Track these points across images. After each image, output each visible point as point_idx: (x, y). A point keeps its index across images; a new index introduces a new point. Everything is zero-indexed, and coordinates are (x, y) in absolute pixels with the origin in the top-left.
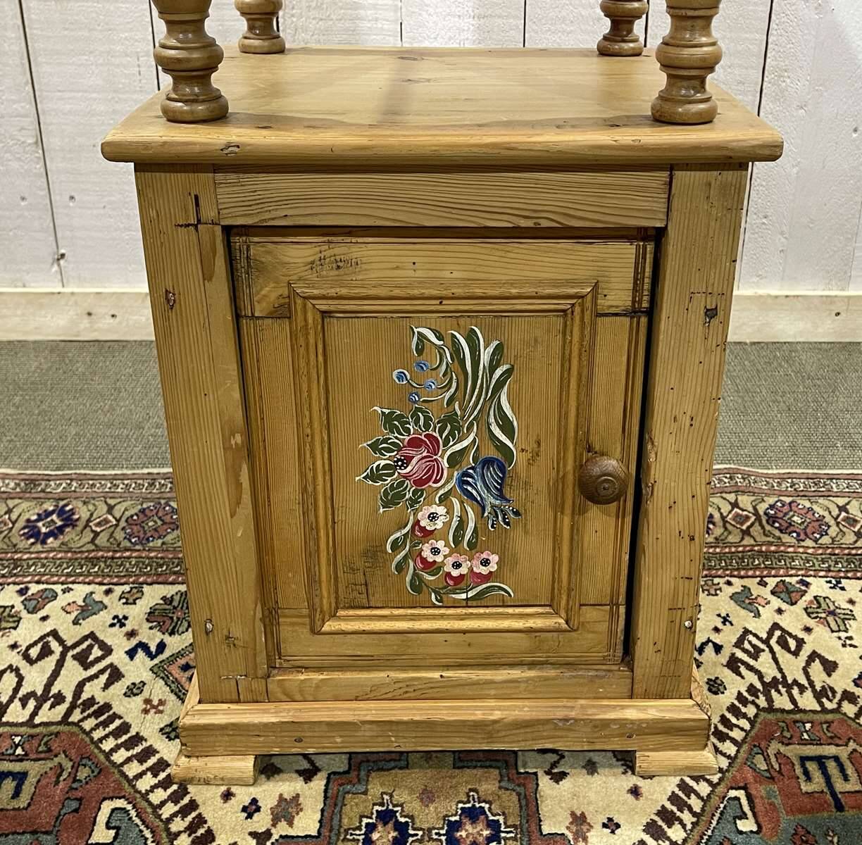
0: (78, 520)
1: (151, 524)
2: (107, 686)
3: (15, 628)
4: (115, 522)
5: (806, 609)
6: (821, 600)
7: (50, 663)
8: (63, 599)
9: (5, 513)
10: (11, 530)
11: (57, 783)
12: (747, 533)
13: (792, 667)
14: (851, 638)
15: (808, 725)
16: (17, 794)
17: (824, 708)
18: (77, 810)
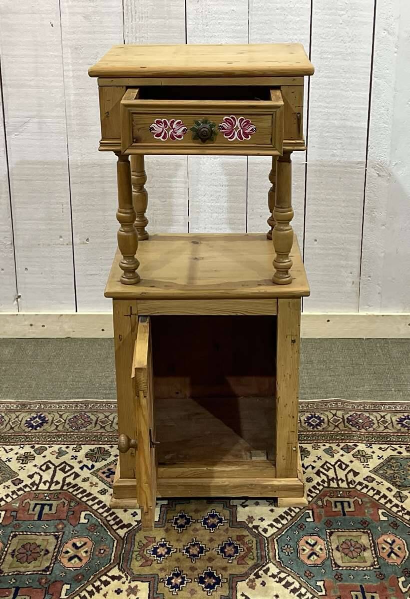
0: (48, 420)
1: (80, 422)
2: (74, 479)
3: (34, 460)
4: (64, 421)
5: (353, 455)
6: (360, 452)
7: (51, 471)
8: (50, 450)
9: (16, 418)
10: (20, 424)
11: (64, 507)
12: (337, 426)
13: (341, 474)
14: (368, 465)
15: (341, 492)
16: (50, 510)
17: (349, 487)
18: (73, 514)
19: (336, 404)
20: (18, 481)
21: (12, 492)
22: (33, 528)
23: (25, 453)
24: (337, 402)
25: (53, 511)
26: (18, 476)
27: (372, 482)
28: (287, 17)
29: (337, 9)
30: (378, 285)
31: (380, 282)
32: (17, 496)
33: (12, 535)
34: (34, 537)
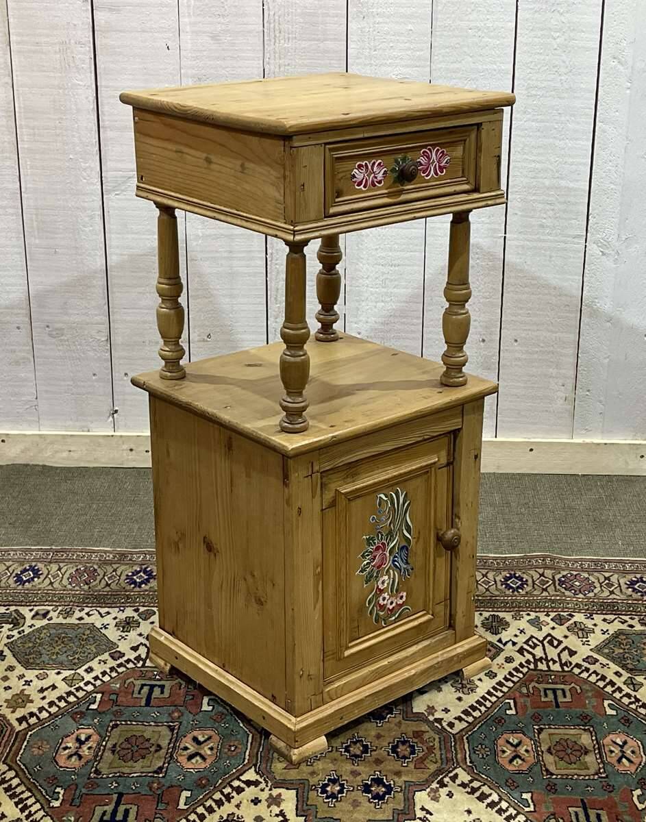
0: (155, 576)
3: (138, 627)
5: (567, 628)
6: (578, 624)
9: (113, 571)
10: (119, 580)
11: (180, 689)
12: (545, 590)
13: (552, 653)
14: (588, 641)
15: (553, 677)
16: (162, 692)
17: (563, 671)
18: (193, 699)
19: (543, 560)
20: (118, 654)
21: (110, 668)
22: (139, 717)
23: (126, 618)
24: (544, 558)
25: (166, 694)
26: (118, 647)
27: (594, 664)
28: (483, 39)
29: (550, 29)
30: (600, 402)
31: (602, 398)
32: (116, 674)
33: (111, 724)
34: (141, 727)
